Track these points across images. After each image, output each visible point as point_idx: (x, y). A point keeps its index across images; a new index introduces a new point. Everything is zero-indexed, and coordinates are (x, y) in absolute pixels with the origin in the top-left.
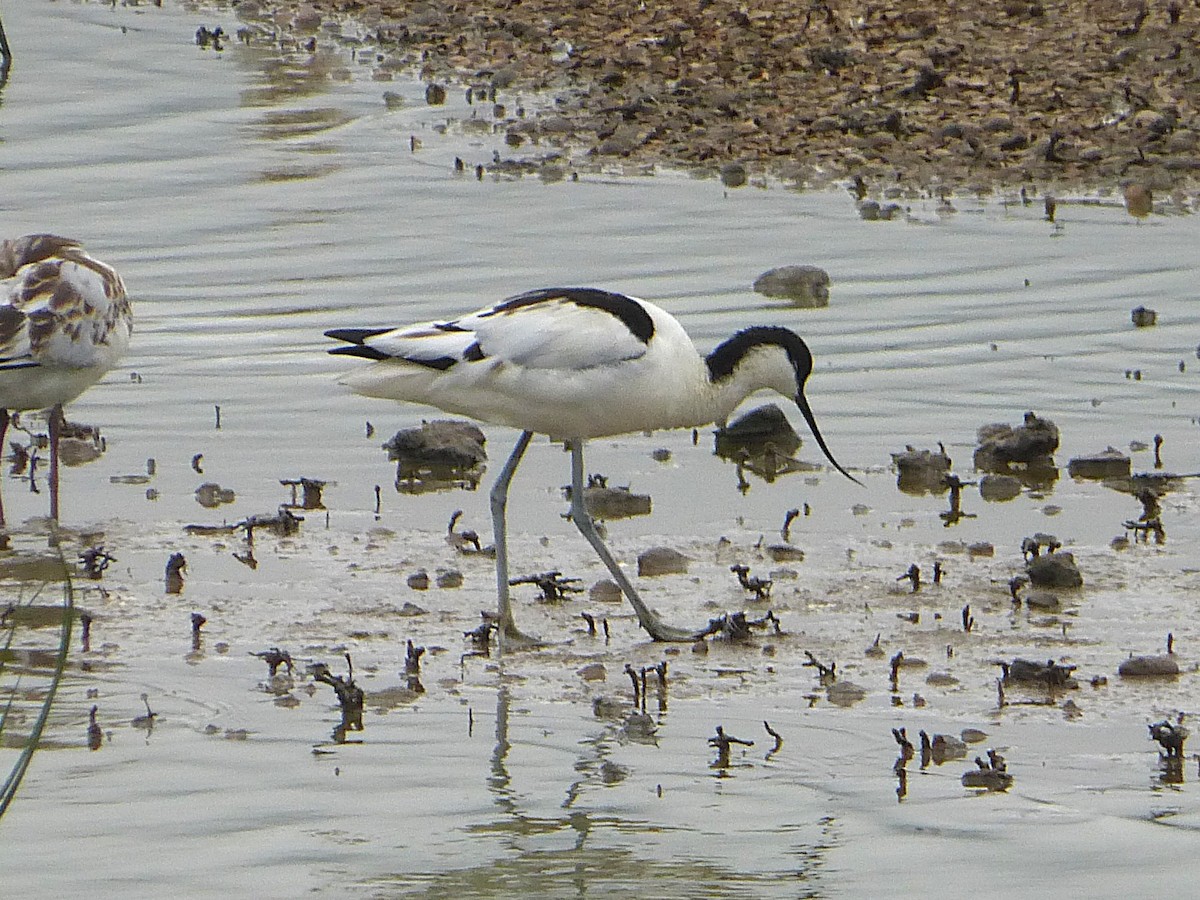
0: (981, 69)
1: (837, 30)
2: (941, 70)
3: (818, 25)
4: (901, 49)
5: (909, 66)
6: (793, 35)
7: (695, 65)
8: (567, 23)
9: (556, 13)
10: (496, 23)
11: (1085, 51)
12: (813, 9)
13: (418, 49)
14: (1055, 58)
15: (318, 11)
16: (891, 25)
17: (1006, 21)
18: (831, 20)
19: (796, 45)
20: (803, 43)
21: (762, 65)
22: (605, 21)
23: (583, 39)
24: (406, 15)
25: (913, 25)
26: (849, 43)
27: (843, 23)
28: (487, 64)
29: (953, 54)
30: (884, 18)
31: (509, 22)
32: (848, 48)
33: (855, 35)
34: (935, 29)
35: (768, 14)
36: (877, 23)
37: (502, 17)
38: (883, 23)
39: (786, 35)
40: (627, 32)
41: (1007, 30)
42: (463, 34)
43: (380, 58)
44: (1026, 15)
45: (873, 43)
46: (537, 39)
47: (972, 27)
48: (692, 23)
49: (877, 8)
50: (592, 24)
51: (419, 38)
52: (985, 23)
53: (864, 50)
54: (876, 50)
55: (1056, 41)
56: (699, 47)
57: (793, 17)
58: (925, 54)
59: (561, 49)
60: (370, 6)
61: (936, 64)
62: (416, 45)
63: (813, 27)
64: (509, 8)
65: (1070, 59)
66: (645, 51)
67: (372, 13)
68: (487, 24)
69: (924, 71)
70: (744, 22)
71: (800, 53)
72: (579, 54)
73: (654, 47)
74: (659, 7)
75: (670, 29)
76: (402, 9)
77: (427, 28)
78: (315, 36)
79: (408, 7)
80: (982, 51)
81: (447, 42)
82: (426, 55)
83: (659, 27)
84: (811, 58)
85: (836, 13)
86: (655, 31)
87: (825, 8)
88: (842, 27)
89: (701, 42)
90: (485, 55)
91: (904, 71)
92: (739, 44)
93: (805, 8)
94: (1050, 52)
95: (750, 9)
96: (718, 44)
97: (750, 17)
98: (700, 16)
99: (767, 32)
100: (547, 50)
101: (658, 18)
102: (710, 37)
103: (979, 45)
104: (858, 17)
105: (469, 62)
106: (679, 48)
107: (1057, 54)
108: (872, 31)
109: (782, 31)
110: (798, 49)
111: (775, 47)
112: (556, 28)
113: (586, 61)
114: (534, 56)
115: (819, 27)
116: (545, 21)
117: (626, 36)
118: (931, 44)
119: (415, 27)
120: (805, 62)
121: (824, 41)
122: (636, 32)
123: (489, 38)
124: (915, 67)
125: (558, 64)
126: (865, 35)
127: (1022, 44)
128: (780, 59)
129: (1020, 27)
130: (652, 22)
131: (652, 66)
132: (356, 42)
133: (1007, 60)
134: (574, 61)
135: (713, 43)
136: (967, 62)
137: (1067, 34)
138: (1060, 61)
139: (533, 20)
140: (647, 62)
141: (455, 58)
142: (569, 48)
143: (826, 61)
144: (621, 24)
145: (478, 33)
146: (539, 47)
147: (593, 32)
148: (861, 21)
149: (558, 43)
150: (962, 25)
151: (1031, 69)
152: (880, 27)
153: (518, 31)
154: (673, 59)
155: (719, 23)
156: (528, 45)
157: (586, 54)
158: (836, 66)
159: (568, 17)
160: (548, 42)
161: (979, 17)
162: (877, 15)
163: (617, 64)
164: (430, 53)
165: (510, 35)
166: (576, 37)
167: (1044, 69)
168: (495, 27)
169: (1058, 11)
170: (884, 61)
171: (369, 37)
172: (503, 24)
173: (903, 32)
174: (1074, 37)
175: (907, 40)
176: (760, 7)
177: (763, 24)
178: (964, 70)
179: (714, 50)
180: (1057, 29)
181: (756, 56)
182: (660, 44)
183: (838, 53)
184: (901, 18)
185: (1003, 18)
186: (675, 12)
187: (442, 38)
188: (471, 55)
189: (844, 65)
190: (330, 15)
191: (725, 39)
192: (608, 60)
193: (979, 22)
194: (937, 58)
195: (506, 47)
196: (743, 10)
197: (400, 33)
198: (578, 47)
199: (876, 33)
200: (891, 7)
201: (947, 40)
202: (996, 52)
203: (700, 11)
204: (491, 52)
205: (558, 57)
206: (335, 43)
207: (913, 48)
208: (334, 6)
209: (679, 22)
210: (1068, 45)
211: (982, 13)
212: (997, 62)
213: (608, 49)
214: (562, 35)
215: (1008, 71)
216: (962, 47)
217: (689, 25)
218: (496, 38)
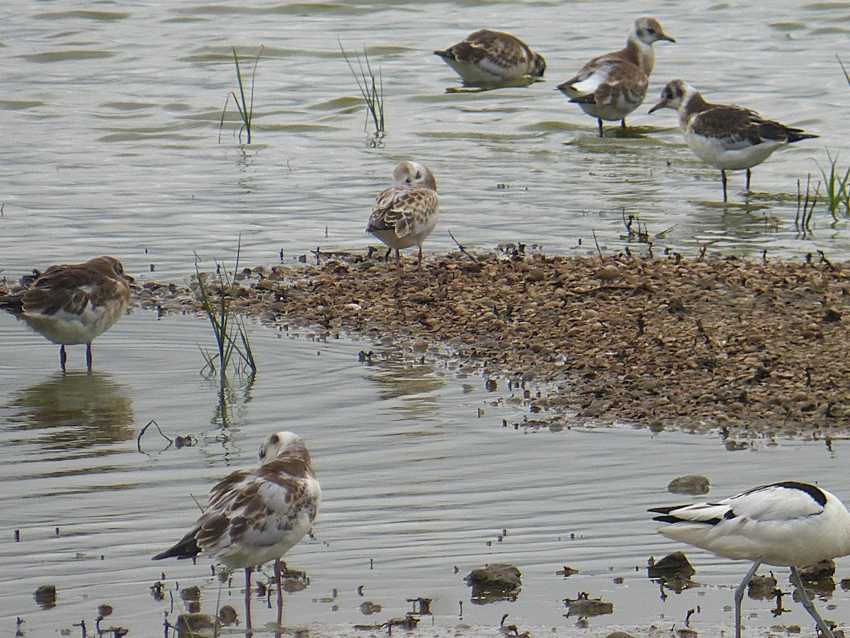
0: (790, 367)
1: (711, 347)
2: (767, 368)
3: (701, 345)
4: (746, 357)
5: (752, 366)
6: (688, 350)
7: (634, 367)
8: (564, 345)
9: (557, 340)
10: (524, 345)
11: (845, 357)
12: (698, 336)
13: (482, 361)
14: (830, 361)
15: (426, 341)
16: (740, 344)
17: (803, 341)
18: (708, 342)
19: (690, 356)
20: (693, 354)
21: (671, 367)
22: (585, 344)
23: (573, 354)
24: (474, 342)
25: (752, 344)
26: (718, 354)
27: (714, 343)
28: (520, 368)
29: (774, 359)
30: (737, 340)
31: (531, 345)
32: (717, 357)
33: (721, 350)
34: (765, 346)
35: (674, 339)
36: (733, 343)
37: (528, 343)
38: (736, 343)
39: (684, 350)
40: (597, 349)
41: (804, 346)
42: (506, 352)
43: (461, 366)
44: (813, 338)
45: (730, 354)
46: (547, 354)
47: (785, 345)
48: (632, 344)
49: (733, 335)
50: (578, 345)
51: (482, 355)
52: (792, 343)
53: (726, 358)
54: (733, 358)
55: (830, 352)
56: (636, 357)
57: (687, 341)
58: (760, 360)
59: (560, 359)
60: (454, 338)
61: (766, 366)
62: (480, 359)
63: (698, 346)
64: (531, 338)
65: (838, 361)
66: (607, 360)
67: (455, 341)
68: (519, 346)
69: (759, 368)
70: (661, 344)
71: (692, 360)
72: (570, 362)
73: (611, 358)
74: (614, 336)
75: (621, 348)
76: (472, 339)
77: (487, 349)
78: (424, 354)
79: (476, 338)
80: (790, 358)
81: (497, 357)
82: (486, 364)
83: (614, 347)
84: (697, 362)
85: (710, 338)
86: (611, 349)
87: (705, 335)
88: (714, 345)
89: (638, 355)
90: (519, 363)
91: (748, 369)
92: (659, 355)
93: (693, 335)
94: (827, 358)
95: (664, 337)
96: (647, 356)
97: (663, 341)
98: (637, 341)
99: (673, 348)
100: (552, 360)
101: (613, 342)
102: (642, 352)
103: (789, 355)
104: (722, 340)
105: (510, 367)
106: (626, 358)
107: (831, 359)
108: (731, 348)
109: (681, 349)
110: (690, 358)
111: (678, 357)
112: (557, 348)
113: (574, 366)
114: (546, 363)
115: (702, 345)
116: (551, 344)
117: (596, 352)
118: (762, 354)
119: (480, 348)
120: (695, 365)
121: (705, 354)
122: (601, 350)
123: (521, 354)
124: (754, 367)
125: (559, 368)
126: (726, 350)
127: (812, 354)
128: (680, 363)
129: (811, 344)
130: (610, 344)
131: (611, 368)
132: (447, 357)
133: (804, 362)
134: (568, 366)
135: (644, 355)
136: (782, 364)
137: (836, 348)
138: (832, 363)
139: (545, 344)
140: (609, 366)
141: (501, 365)
142: (565, 359)
143: (705, 364)
144: (593, 345)
145: (514, 351)
146: (549, 358)
147: (578, 350)
148: (724, 342)
149: (558, 356)
150: (779, 343)
151: (816, 367)
152: (735, 345)
153: (537, 350)
154: (622, 364)
155: (647, 344)
156: (542, 358)
157: (574, 362)
158: (711, 367)
159: (564, 342)
160: (553, 355)
161: (788, 340)
162: (733, 339)
163: (591, 367)
164: (488, 362)
165: (532, 352)
166: (568, 353)
167: (824, 367)
168: (523, 348)
169: (830, 335)
170: (737, 364)
171: (454, 355)
172: (528, 347)
173: (747, 348)
174: (840, 349)
175: (750, 352)
176: (669, 335)
177: (671, 344)
178: (780, 368)
179: (644, 359)
180: (831, 345)
181: (668, 362)
182: (614, 356)
183: (712, 359)
184: (745, 340)
185: (802, 339)
186: (623, 339)
187: (495, 354)
188: (511, 363)
189: (716, 366)
190: (433, 343)
191: (650, 353)
192: (586, 365)
193: (788, 342)
194: (766, 362)
195: (531, 359)
196: (660, 337)
197: (472, 352)
198: (570, 358)
199: (733, 349)
200: (741, 334)
201: (772, 352)
202: (798, 358)
203: (636, 338)
204: (522, 361)
205: (558, 364)
206: (436, 358)
207: (753, 356)
208: (435, 338)
209: (625, 344)
210: (837, 354)
211: (790, 337)
212: (798, 363)
213: (586, 359)
214: (561, 352)
215: (805, 368)
216: (779, 356)
217: (630, 346)
218: (524, 354)
